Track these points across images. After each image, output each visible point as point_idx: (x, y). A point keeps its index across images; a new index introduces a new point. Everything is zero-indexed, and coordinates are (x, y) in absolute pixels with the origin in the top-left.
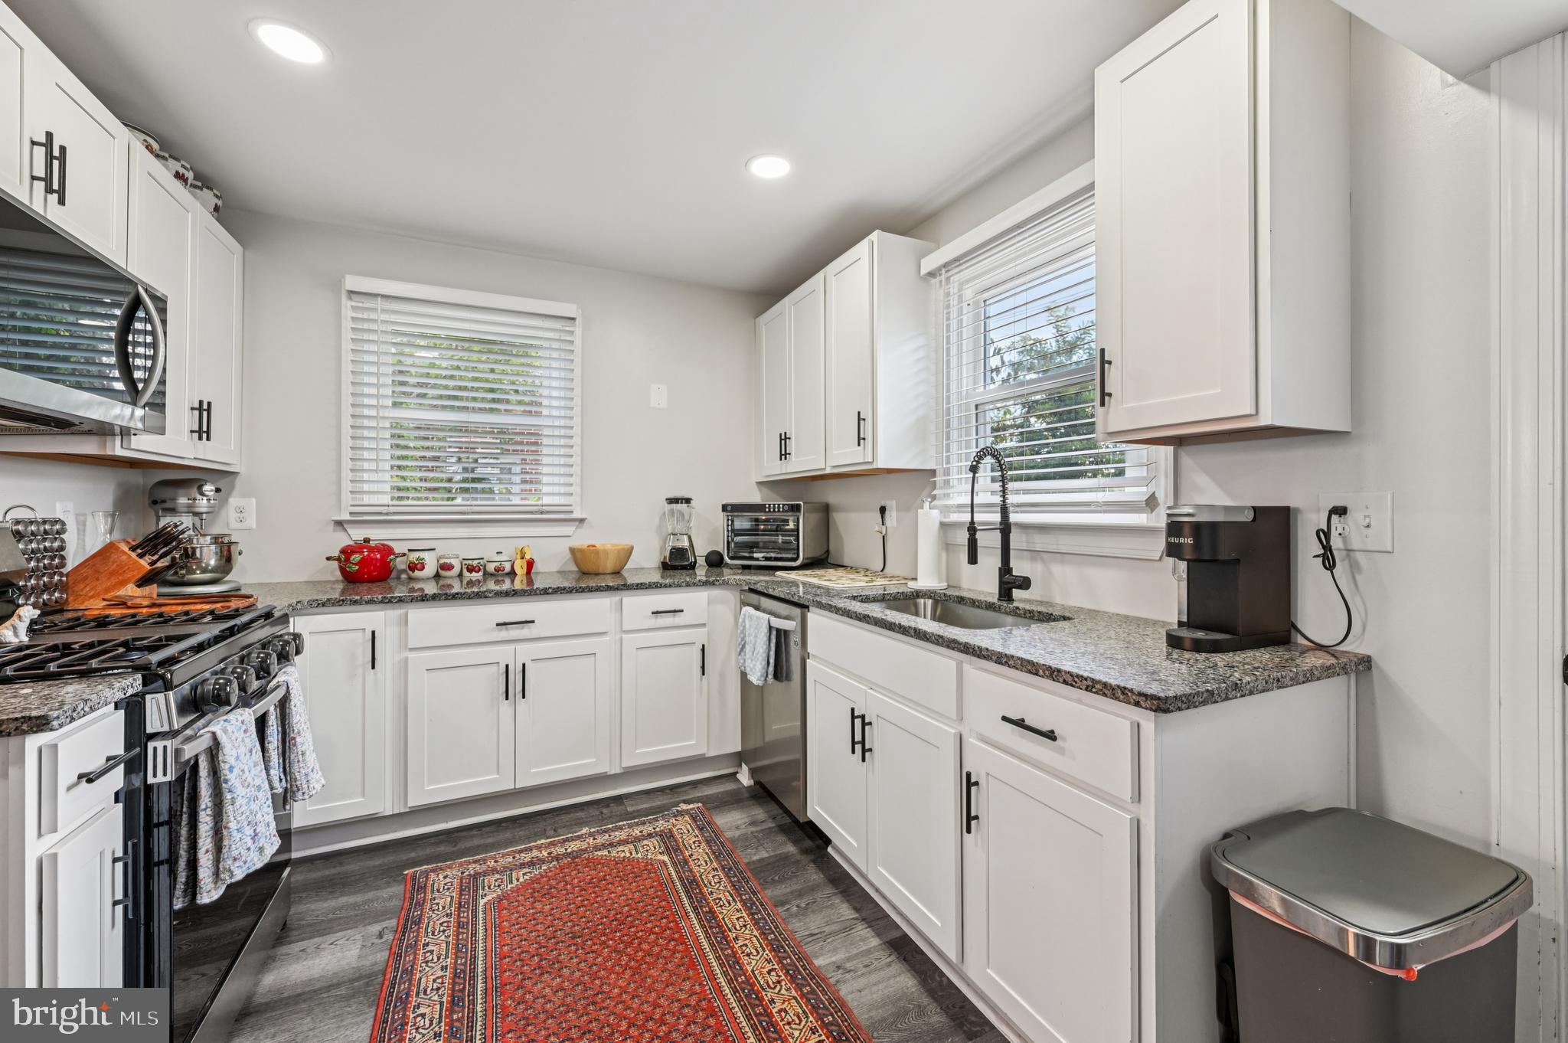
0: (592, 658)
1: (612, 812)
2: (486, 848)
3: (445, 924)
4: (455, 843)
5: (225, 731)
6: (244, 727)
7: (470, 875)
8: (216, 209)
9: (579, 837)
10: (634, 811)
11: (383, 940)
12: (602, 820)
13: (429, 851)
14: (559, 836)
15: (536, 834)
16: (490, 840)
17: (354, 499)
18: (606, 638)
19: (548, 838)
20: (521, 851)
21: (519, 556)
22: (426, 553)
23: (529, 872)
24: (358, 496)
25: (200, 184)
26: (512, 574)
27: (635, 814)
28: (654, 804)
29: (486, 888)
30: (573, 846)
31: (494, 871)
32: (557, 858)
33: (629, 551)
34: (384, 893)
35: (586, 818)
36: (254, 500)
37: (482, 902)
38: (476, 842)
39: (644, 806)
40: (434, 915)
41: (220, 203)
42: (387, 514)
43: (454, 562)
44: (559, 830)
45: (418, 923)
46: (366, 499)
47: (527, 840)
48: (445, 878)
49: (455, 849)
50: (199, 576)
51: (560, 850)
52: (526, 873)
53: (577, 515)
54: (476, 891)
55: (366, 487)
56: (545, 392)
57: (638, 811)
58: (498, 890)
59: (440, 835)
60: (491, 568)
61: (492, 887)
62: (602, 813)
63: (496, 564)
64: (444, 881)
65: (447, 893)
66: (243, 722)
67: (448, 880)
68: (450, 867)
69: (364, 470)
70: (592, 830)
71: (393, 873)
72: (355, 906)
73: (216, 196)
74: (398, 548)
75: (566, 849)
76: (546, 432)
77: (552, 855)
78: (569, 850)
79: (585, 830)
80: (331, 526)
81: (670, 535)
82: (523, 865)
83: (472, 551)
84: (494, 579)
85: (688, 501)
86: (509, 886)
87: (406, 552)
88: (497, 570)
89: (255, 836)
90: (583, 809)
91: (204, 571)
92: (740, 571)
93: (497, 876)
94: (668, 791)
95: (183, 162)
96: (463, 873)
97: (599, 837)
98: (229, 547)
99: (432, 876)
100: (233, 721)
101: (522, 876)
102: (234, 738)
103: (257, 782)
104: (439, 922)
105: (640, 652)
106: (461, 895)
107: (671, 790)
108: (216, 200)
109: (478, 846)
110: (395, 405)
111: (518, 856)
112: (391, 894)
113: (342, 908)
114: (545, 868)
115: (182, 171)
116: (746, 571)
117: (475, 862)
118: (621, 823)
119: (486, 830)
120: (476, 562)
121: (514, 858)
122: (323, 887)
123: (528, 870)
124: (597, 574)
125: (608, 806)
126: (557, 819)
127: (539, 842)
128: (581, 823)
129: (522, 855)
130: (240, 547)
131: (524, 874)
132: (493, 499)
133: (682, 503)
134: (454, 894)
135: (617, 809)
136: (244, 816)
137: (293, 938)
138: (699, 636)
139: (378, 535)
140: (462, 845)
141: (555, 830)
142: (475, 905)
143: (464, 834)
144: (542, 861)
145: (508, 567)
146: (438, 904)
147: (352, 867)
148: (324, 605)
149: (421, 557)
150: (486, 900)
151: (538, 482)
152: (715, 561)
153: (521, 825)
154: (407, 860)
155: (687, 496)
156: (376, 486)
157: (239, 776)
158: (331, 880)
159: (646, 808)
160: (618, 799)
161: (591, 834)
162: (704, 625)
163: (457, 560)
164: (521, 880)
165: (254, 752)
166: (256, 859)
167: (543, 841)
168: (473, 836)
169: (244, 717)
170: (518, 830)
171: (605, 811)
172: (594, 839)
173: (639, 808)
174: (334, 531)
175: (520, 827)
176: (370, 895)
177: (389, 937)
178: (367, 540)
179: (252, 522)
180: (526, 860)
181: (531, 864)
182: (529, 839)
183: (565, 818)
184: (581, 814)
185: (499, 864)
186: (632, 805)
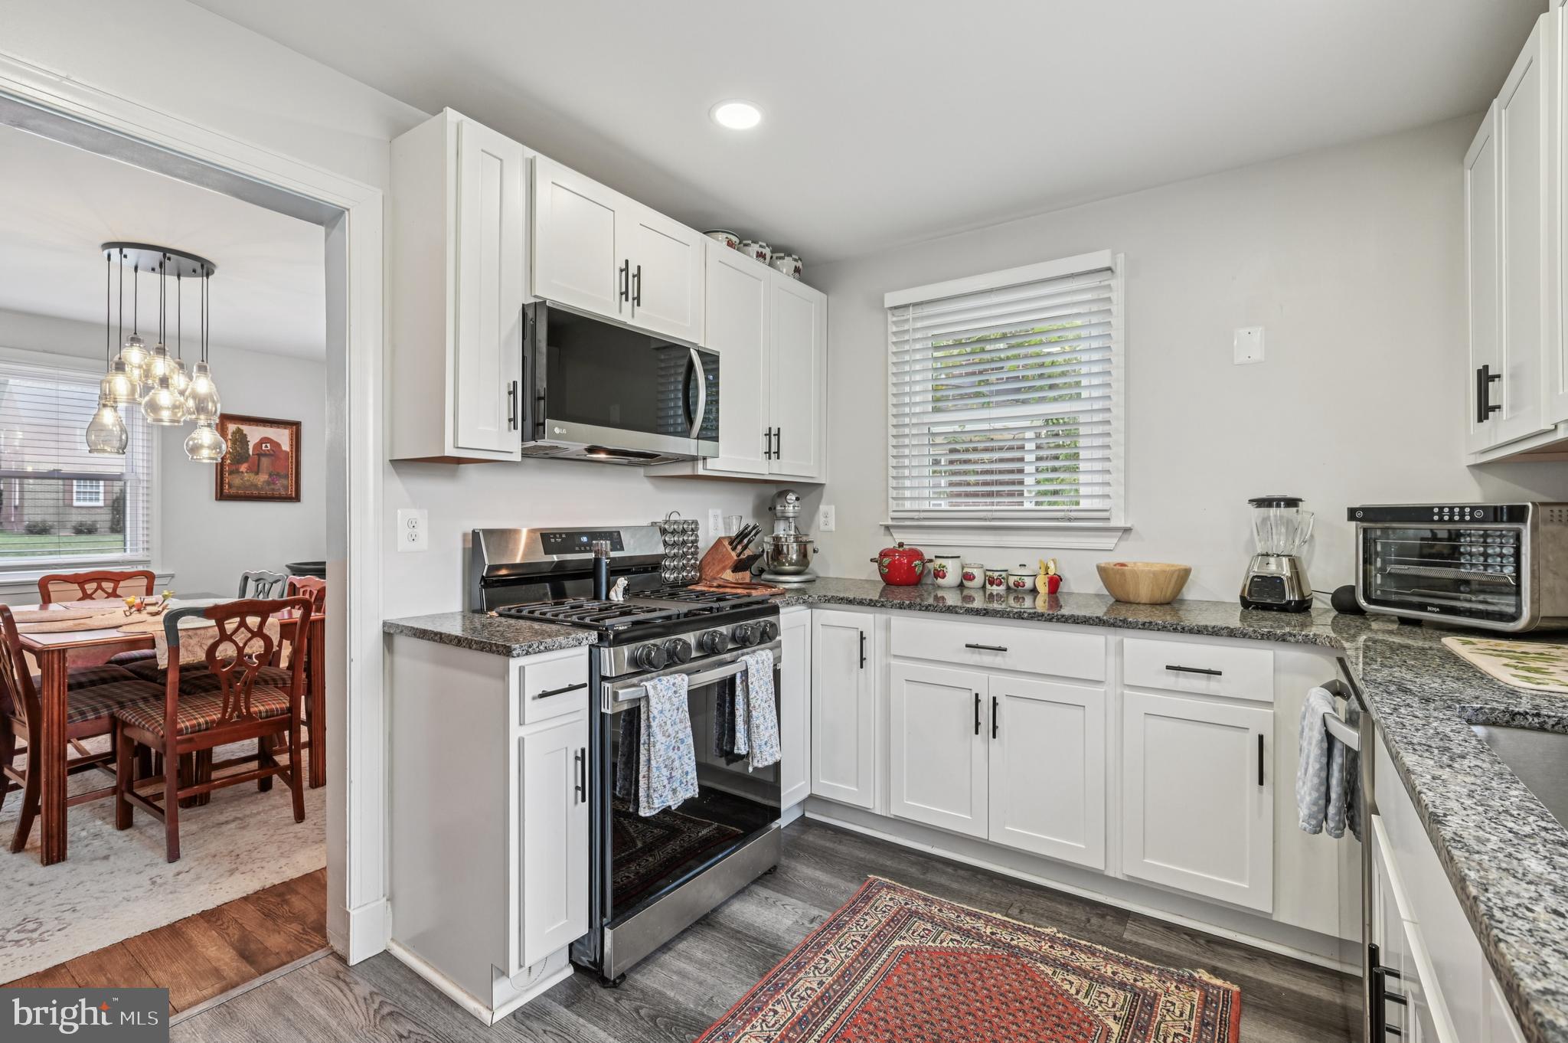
0: (1079, 712)
1: (1101, 926)
2: (946, 891)
3: (855, 944)
4: (926, 870)
5: (655, 688)
6: (674, 689)
7: (909, 909)
8: (797, 270)
9: (1038, 934)
10: (1130, 942)
11: (811, 926)
12: (1081, 930)
13: (903, 866)
14: (1021, 920)
15: (999, 904)
16: (955, 886)
17: (898, 505)
18: (1100, 689)
19: (1007, 916)
20: (969, 914)
21: (1042, 572)
22: (950, 561)
23: (958, 941)
24: (900, 502)
25: (782, 255)
26: (1034, 591)
27: (1128, 947)
28: (1165, 948)
29: (911, 932)
30: (1022, 940)
31: (931, 919)
32: (995, 944)
33: (1184, 575)
34: (843, 885)
35: (1066, 917)
36: (833, 507)
37: (897, 943)
38: (943, 880)
39: (1149, 942)
40: (855, 929)
41: (799, 264)
42: (918, 519)
43: (976, 572)
44: (1025, 914)
45: (839, 928)
46: (908, 505)
47: (985, 906)
48: (891, 899)
49: (922, 877)
50: (787, 568)
51: (1005, 936)
52: (955, 940)
53: (1118, 521)
54: (901, 928)
55: (908, 494)
56: (1084, 370)
57: (1137, 944)
58: (918, 941)
59: (921, 856)
60: (1012, 580)
61: (915, 934)
62: (1089, 921)
63: (1016, 578)
64: (889, 900)
65: (880, 916)
66: (674, 684)
67: (891, 904)
68: (902, 892)
69: (905, 477)
70: (1060, 935)
71: (860, 871)
72: (819, 883)
73: (795, 260)
74: (928, 554)
75: (1012, 939)
76: (1082, 419)
77: (994, 937)
78: (1014, 943)
79: (1050, 930)
80: (882, 529)
81: (1258, 555)
82: (959, 930)
83: (997, 562)
84: (1015, 595)
85: (1292, 503)
86: (930, 943)
87: (934, 558)
88: (1017, 585)
89: (670, 778)
90: (1071, 904)
91: (791, 564)
92: (1395, 627)
93: (929, 926)
94: (1202, 942)
95: (760, 243)
96: (906, 904)
97: (1058, 947)
98: (805, 545)
99: (884, 892)
100: (664, 682)
101: (948, 941)
102: (661, 695)
103: (681, 735)
104: (853, 938)
105: (1151, 720)
106: (888, 924)
107: (1208, 942)
108: (795, 263)
109: (941, 885)
110: (936, 410)
111: (962, 916)
112: (849, 888)
113: (811, 879)
114: (976, 946)
115: (760, 250)
116: (1407, 628)
117: (925, 899)
118: (1099, 947)
119: (961, 873)
120: (997, 574)
121: (958, 916)
122: (816, 855)
123: (958, 938)
124: (1131, 603)
125: (1103, 916)
126: (1035, 899)
127: (994, 915)
128: (1054, 919)
129: (968, 918)
130: (816, 545)
131: (952, 940)
132: (1021, 503)
133: (1278, 506)
134: (883, 920)
135: (1111, 926)
136: (662, 759)
137: (769, 884)
138: (1259, 720)
139: (911, 539)
140: (929, 877)
141: (1021, 912)
142: (889, 942)
143: (940, 866)
144: (979, 937)
145: (1029, 583)
146: (865, 920)
147: (844, 849)
148: (829, 601)
149: (944, 564)
150: (904, 943)
151: (1075, 482)
152: (1345, 604)
153: (994, 886)
154: (881, 865)
155: (1290, 495)
156: (917, 492)
157: (661, 725)
158: (825, 852)
159: (1150, 948)
160: (1123, 915)
161: (1053, 940)
162: (1269, 704)
163: (981, 570)
164: (945, 944)
165: (680, 710)
166: (670, 797)
167: (999, 916)
168: (944, 873)
169: (676, 681)
170: (987, 889)
171: (1094, 920)
172: (1051, 947)
173: (1141, 941)
174: (885, 535)
175: (991, 887)
176: (834, 881)
177: (816, 926)
178: (901, 545)
179: (832, 526)
180: (967, 927)
181: (966, 933)
182: (990, 906)
183: (1043, 903)
184: (1063, 909)
185: (941, 914)
186: (1135, 933)
